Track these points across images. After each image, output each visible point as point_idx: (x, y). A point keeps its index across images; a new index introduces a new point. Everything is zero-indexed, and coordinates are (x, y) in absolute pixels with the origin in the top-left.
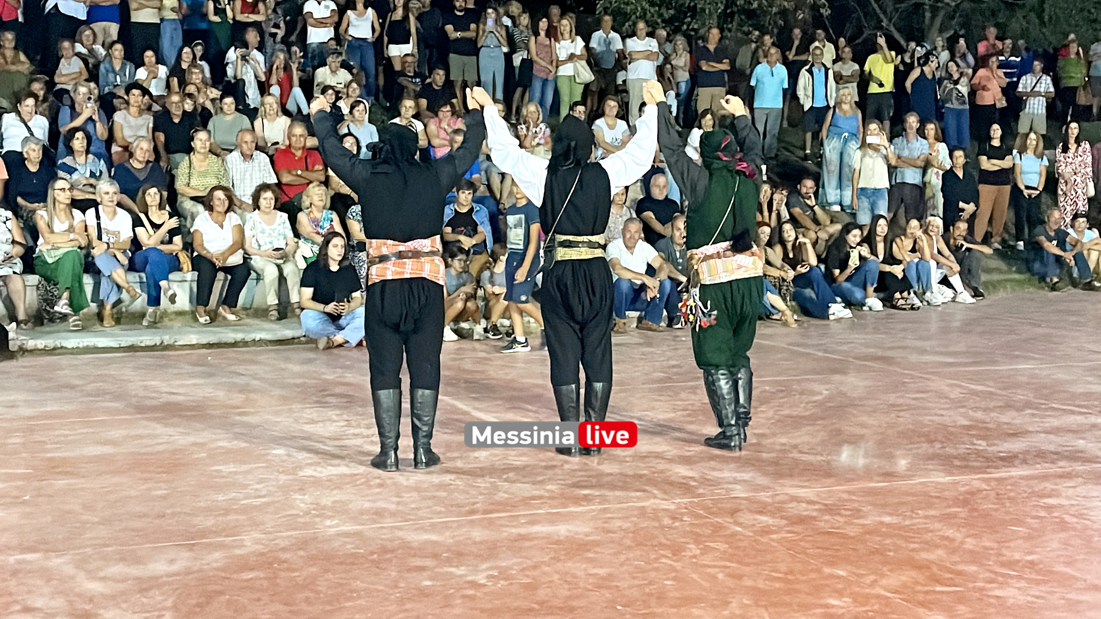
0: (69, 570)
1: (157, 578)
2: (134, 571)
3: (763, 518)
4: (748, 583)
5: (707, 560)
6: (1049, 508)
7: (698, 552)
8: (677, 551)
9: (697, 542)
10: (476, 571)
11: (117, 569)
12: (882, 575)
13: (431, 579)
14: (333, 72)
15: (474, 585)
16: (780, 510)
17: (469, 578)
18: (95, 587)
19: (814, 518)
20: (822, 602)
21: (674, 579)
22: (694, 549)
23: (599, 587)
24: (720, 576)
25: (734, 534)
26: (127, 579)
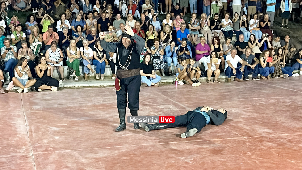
0: (77, 155)
1: (100, 158)
3: (270, 144)
4: (265, 165)
5: (253, 157)
8: (245, 154)
9: (251, 151)
10: (187, 159)
11: (90, 155)
13: (174, 161)
14: (147, 5)
15: (187, 163)
16: (275, 141)
18: (84, 161)
19: (286, 144)
21: (244, 163)
22: (249, 153)
23: (222, 165)
24: (257, 162)
25: (261, 149)
26: (92, 158)
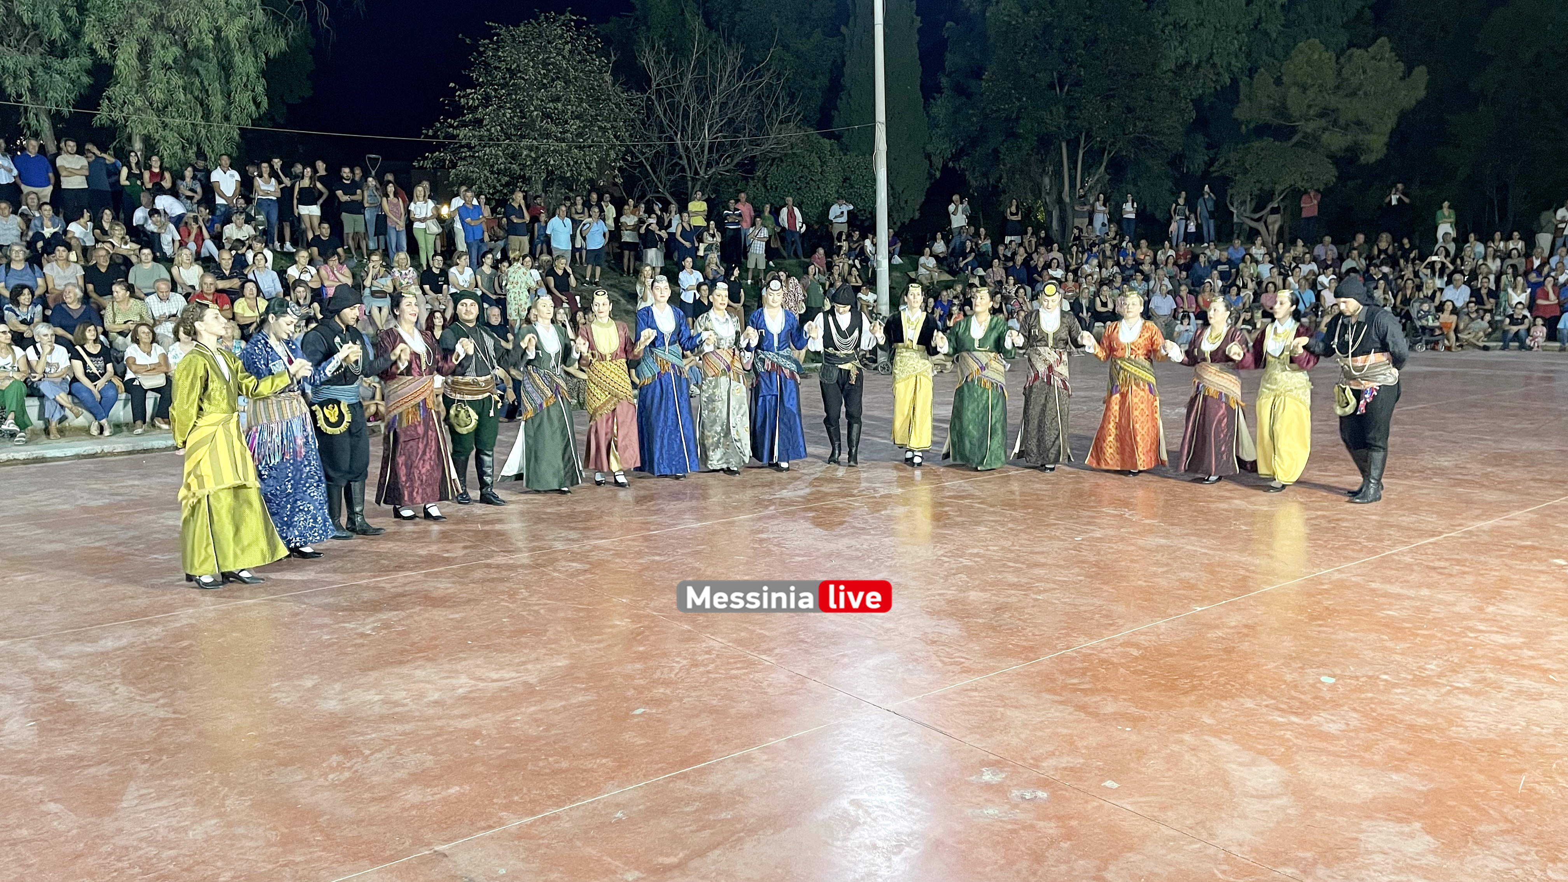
0: (32, 652)
1: (107, 653)
2: (89, 648)
3: (574, 564)
4: (561, 615)
5: (534, 599)
6: (762, 541)
7: (527, 594)
8: (512, 595)
9: (526, 587)
10: (364, 625)
11: (72, 648)
12: (652, 600)
13: (328, 634)
14: (239, 228)
15: (363, 635)
17: (360, 630)
18: (55, 664)
19: (608, 561)
20: (610, 623)
21: (509, 617)
22: (525, 593)
23: (456, 628)
24: (542, 611)
25: (553, 579)
26: (82, 655)
